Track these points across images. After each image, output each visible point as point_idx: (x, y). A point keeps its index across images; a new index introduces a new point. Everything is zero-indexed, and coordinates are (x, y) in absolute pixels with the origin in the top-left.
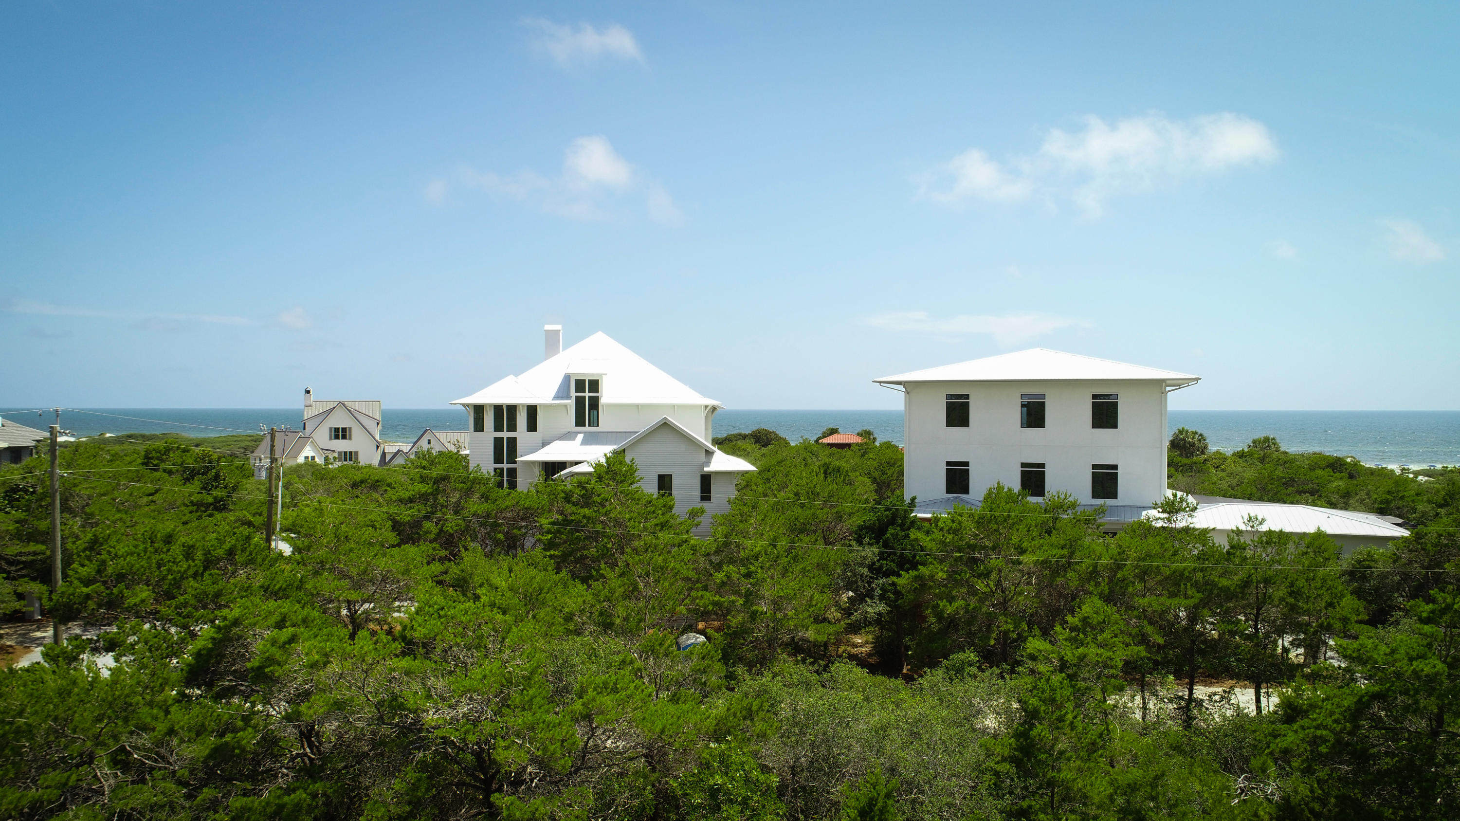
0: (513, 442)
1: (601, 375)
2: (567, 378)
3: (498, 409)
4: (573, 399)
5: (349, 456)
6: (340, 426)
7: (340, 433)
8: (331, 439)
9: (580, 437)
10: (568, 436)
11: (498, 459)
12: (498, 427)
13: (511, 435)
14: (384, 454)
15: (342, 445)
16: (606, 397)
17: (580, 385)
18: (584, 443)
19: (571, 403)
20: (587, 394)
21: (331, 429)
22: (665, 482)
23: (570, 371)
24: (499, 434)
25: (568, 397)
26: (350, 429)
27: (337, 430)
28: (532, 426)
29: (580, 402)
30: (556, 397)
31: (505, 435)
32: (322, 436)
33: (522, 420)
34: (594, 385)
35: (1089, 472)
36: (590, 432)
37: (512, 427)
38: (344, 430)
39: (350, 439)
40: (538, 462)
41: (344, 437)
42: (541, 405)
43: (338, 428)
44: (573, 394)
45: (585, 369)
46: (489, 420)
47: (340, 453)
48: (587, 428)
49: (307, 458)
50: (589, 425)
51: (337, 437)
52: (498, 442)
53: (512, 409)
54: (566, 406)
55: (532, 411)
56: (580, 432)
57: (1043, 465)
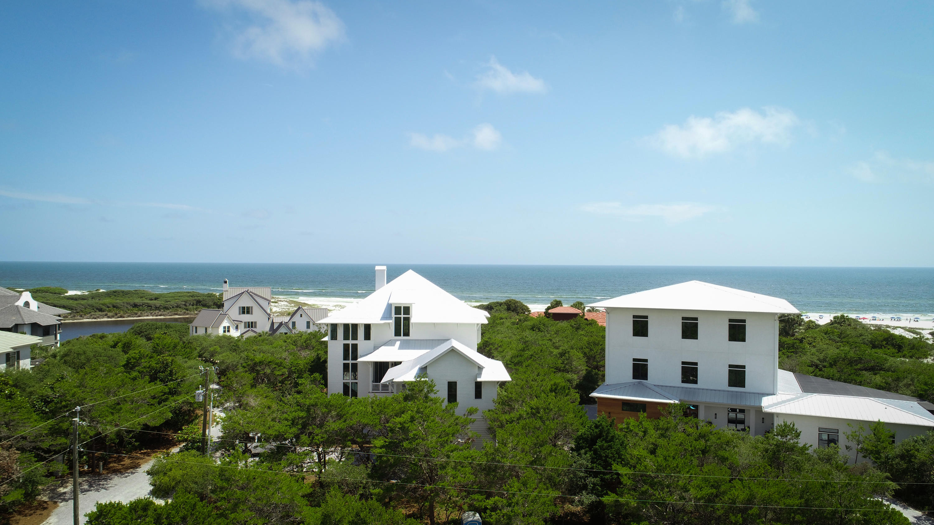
0: (355, 347)
1: (411, 304)
2: (389, 306)
3: (346, 326)
4: (394, 319)
5: (251, 325)
6: (246, 305)
7: (246, 310)
8: (240, 314)
9: (398, 343)
10: (389, 343)
11: (346, 357)
12: (346, 337)
13: (354, 342)
14: (273, 323)
15: (247, 318)
16: (415, 318)
17: (398, 310)
18: (401, 348)
19: (392, 322)
20: (402, 316)
21: (240, 307)
22: (452, 387)
23: (390, 302)
24: (346, 342)
25: (390, 318)
26: (252, 307)
27: (243, 308)
28: (367, 336)
29: (398, 321)
30: (383, 318)
31: (350, 342)
32: (234, 313)
33: (361, 333)
34: (407, 310)
35: (727, 369)
36: (404, 340)
37: (355, 337)
38: (248, 308)
39: (252, 314)
40: (371, 362)
41: (248, 313)
42: (373, 324)
43: (245, 307)
44: (394, 316)
45: (400, 300)
46: (340, 333)
47: (245, 323)
48: (402, 337)
49: (225, 327)
50: (404, 336)
51: (244, 313)
52: (346, 347)
53: (355, 326)
54: (389, 324)
55: (368, 327)
56: (398, 340)
57: (696, 364)
